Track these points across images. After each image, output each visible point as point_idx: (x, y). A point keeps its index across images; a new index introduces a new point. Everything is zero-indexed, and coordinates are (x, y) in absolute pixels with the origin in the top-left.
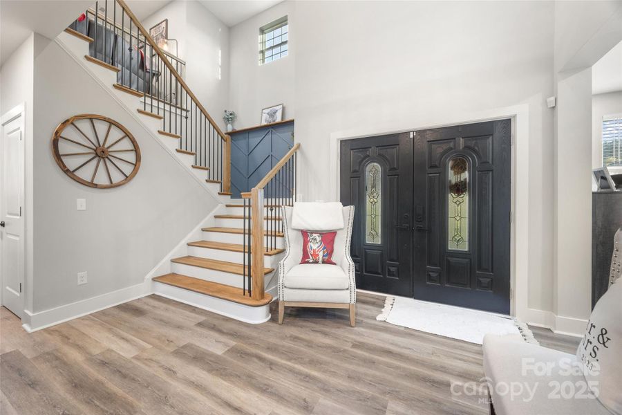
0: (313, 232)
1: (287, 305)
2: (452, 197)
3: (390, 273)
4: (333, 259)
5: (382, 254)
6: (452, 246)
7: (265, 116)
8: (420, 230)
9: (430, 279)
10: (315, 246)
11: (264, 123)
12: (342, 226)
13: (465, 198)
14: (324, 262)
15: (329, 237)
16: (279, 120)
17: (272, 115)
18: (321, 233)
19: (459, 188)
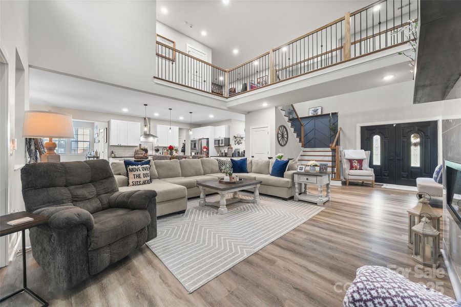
0: (353, 160)
1: (350, 181)
2: (413, 148)
3: (385, 176)
4: (362, 168)
5: (381, 169)
6: (413, 165)
7: (311, 112)
8: (398, 160)
9: (403, 177)
10: (356, 164)
11: (311, 115)
12: (366, 158)
13: (419, 148)
14: (359, 169)
15: (360, 161)
16: (319, 113)
17: (316, 111)
18: (357, 160)
19: (415, 145)
